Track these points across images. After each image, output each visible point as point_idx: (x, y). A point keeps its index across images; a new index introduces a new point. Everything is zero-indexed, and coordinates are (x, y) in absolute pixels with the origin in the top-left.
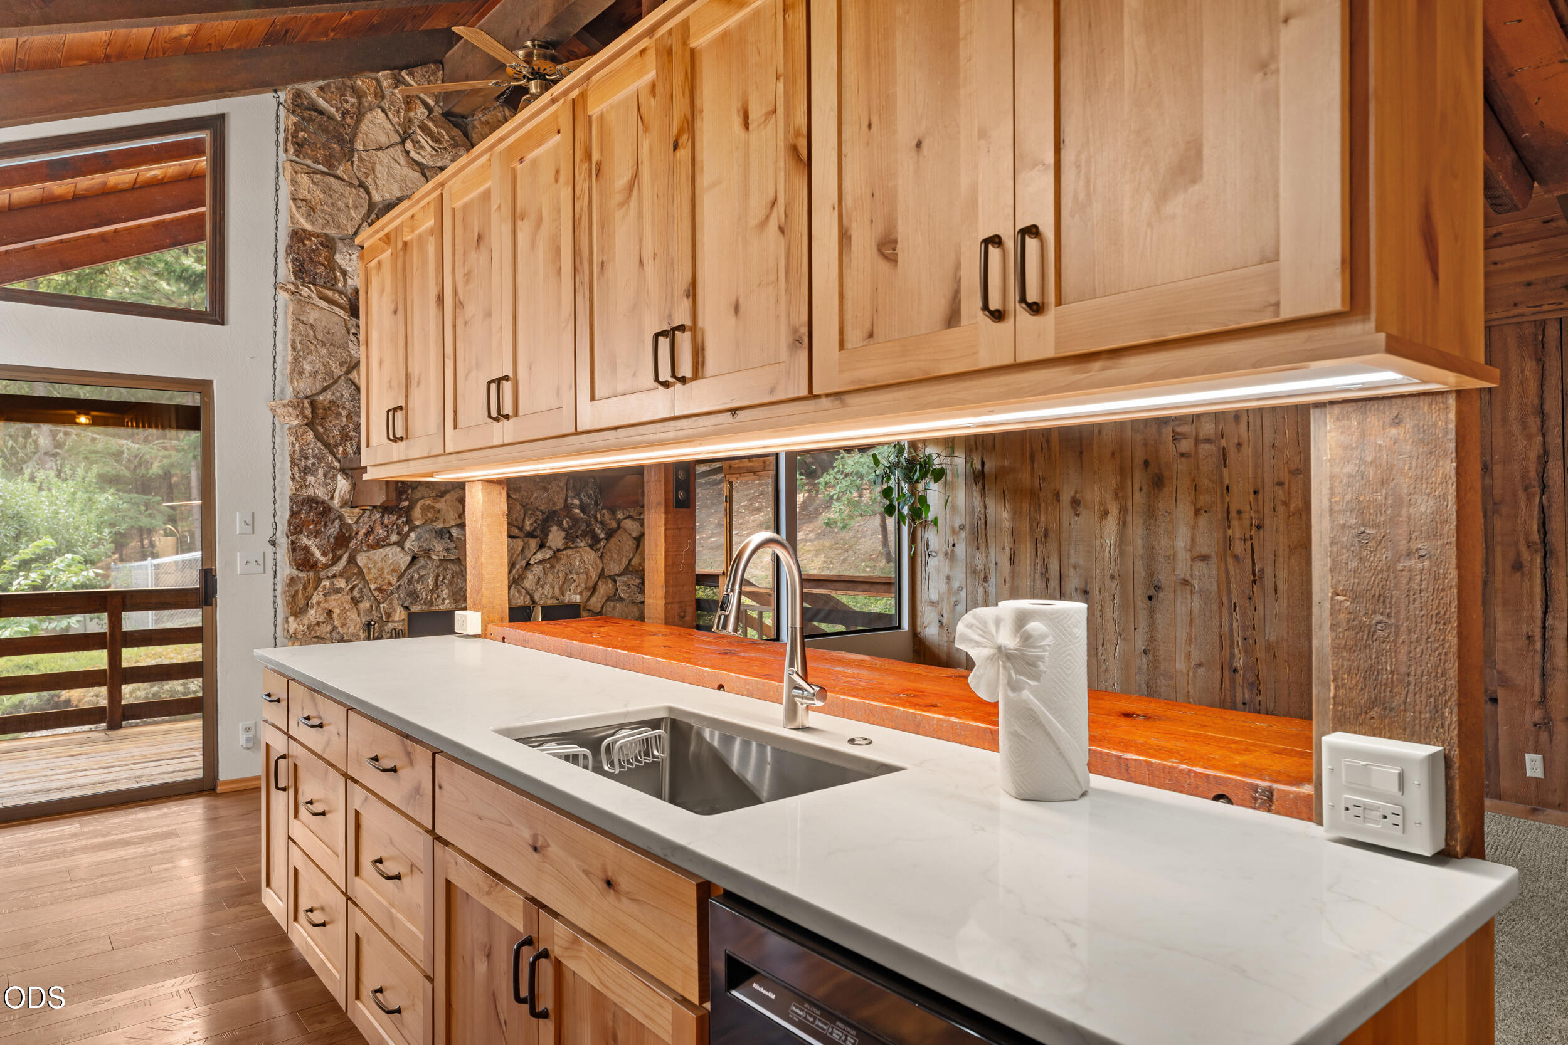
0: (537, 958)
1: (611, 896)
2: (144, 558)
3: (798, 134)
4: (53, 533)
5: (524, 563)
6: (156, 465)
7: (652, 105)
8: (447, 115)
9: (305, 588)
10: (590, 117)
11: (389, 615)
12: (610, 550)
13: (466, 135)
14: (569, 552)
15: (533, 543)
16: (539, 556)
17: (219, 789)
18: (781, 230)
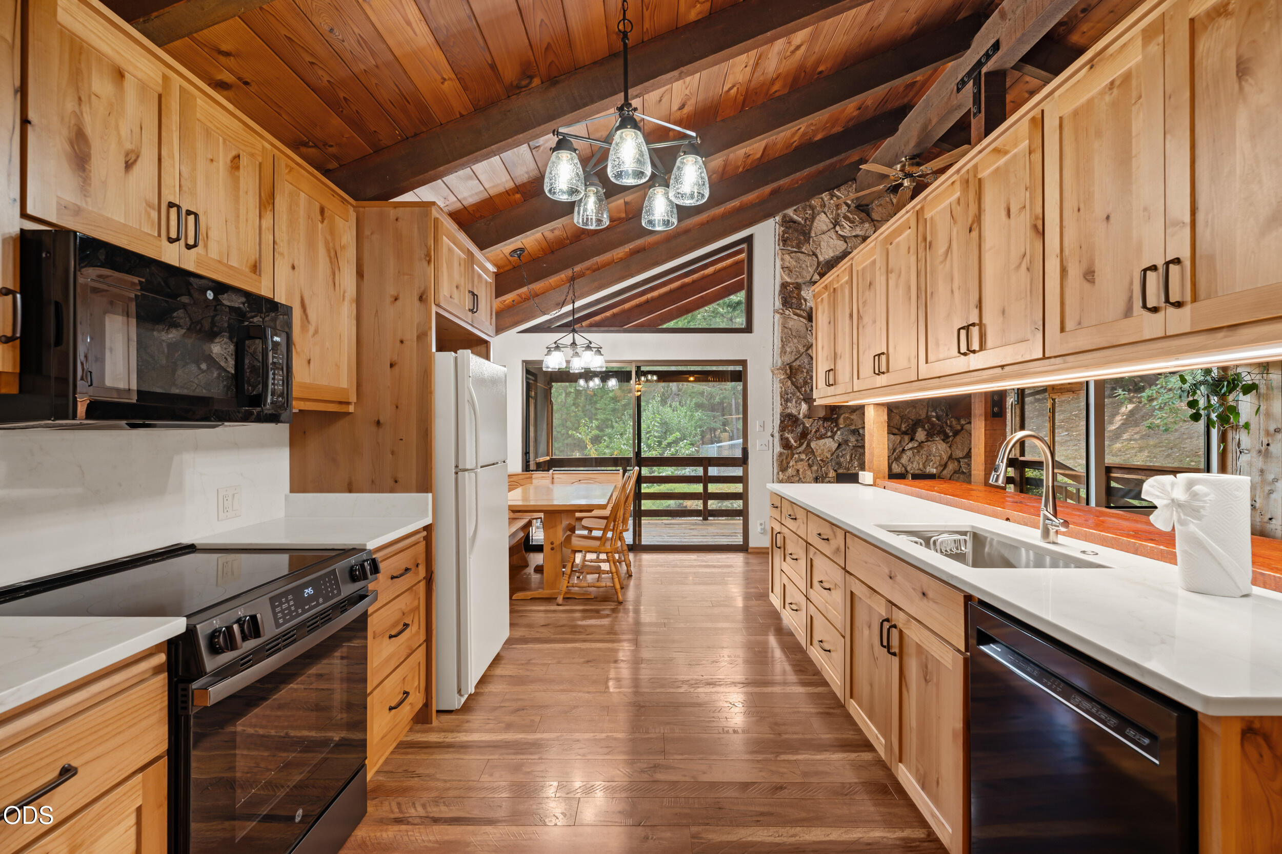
0: (891, 627)
1: (925, 600)
2: (712, 443)
3: (1037, 218)
4: (679, 430)
5: (901, 449)
6: (717, 397)
7: (958, 210)
8: (858, 207)
9: (787, 458)
10: (926, 219)
11: (826, 474)
12: (956, 443)
13: (868, 215)
14: (929, 443)
15: (907, 438)
16: (910, 445)
17: (749, 550)
18: (1028, 269)
